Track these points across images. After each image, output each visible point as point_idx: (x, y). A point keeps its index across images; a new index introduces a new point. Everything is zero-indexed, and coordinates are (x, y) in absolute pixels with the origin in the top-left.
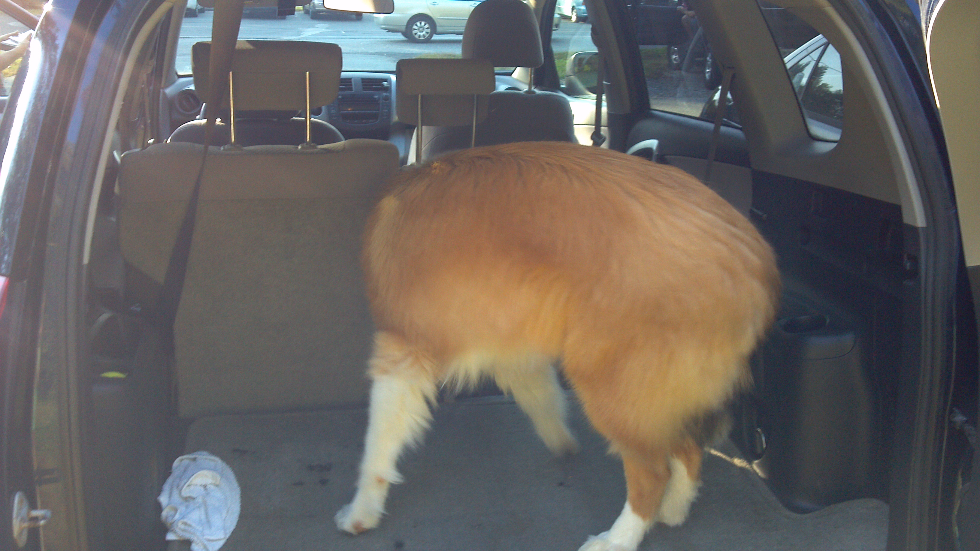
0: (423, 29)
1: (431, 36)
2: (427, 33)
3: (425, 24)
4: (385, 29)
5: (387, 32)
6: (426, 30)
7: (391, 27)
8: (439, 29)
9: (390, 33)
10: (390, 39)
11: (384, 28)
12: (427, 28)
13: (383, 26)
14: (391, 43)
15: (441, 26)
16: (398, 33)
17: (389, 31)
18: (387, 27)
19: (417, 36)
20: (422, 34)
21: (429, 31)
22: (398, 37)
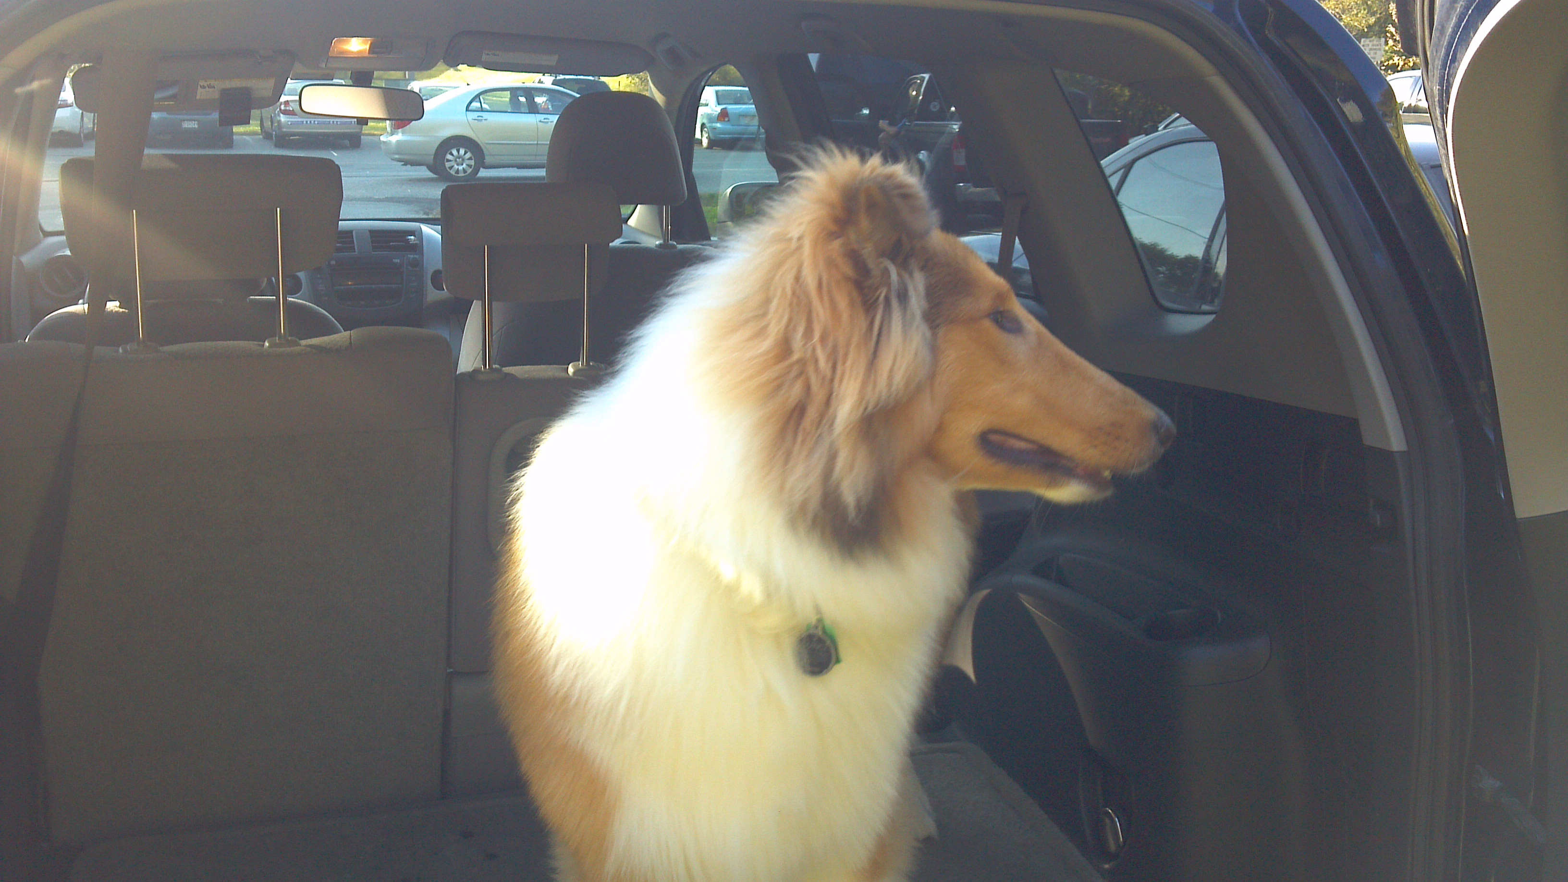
0: (463, 160)
1: (476, 171)
2: (470, 166)
3: (465, 153)
4: (399, 160)
5: (403, 165)
6: (467, 161)
7: (406, 157)
8: (488, 160)
9: (409, 166)
10: (408, 177)
11: (396, 158)
12: (470, 159)
13: (397, 156)
14: (409, 182)
15: (491, 155)
16: (422, 167)
17: (406, 163)
18: (402, 157)
19: (452, 172)
20: (461, 168)
21: (472, 162)
22: (423, 174)
